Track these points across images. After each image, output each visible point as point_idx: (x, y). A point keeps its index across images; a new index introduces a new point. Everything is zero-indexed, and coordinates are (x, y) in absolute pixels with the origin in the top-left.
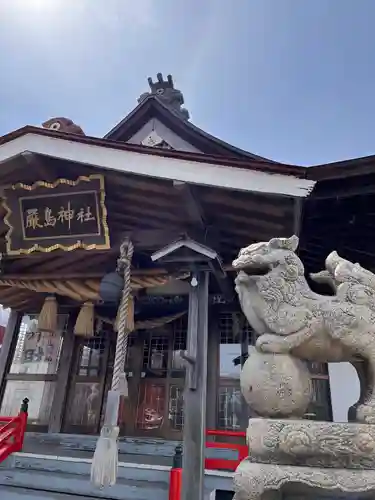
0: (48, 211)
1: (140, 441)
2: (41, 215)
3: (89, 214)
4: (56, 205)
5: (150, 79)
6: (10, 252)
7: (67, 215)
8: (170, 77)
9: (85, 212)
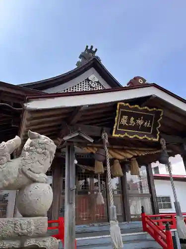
0: (132, 119)
1: (101, 224)
2: (129, 119)
3: (149, 124)
4: (137, 117)
5: (87, 46)
6: (114, 135)
7: (140, 122)
8: (96, 50)
9: (148, 123)
